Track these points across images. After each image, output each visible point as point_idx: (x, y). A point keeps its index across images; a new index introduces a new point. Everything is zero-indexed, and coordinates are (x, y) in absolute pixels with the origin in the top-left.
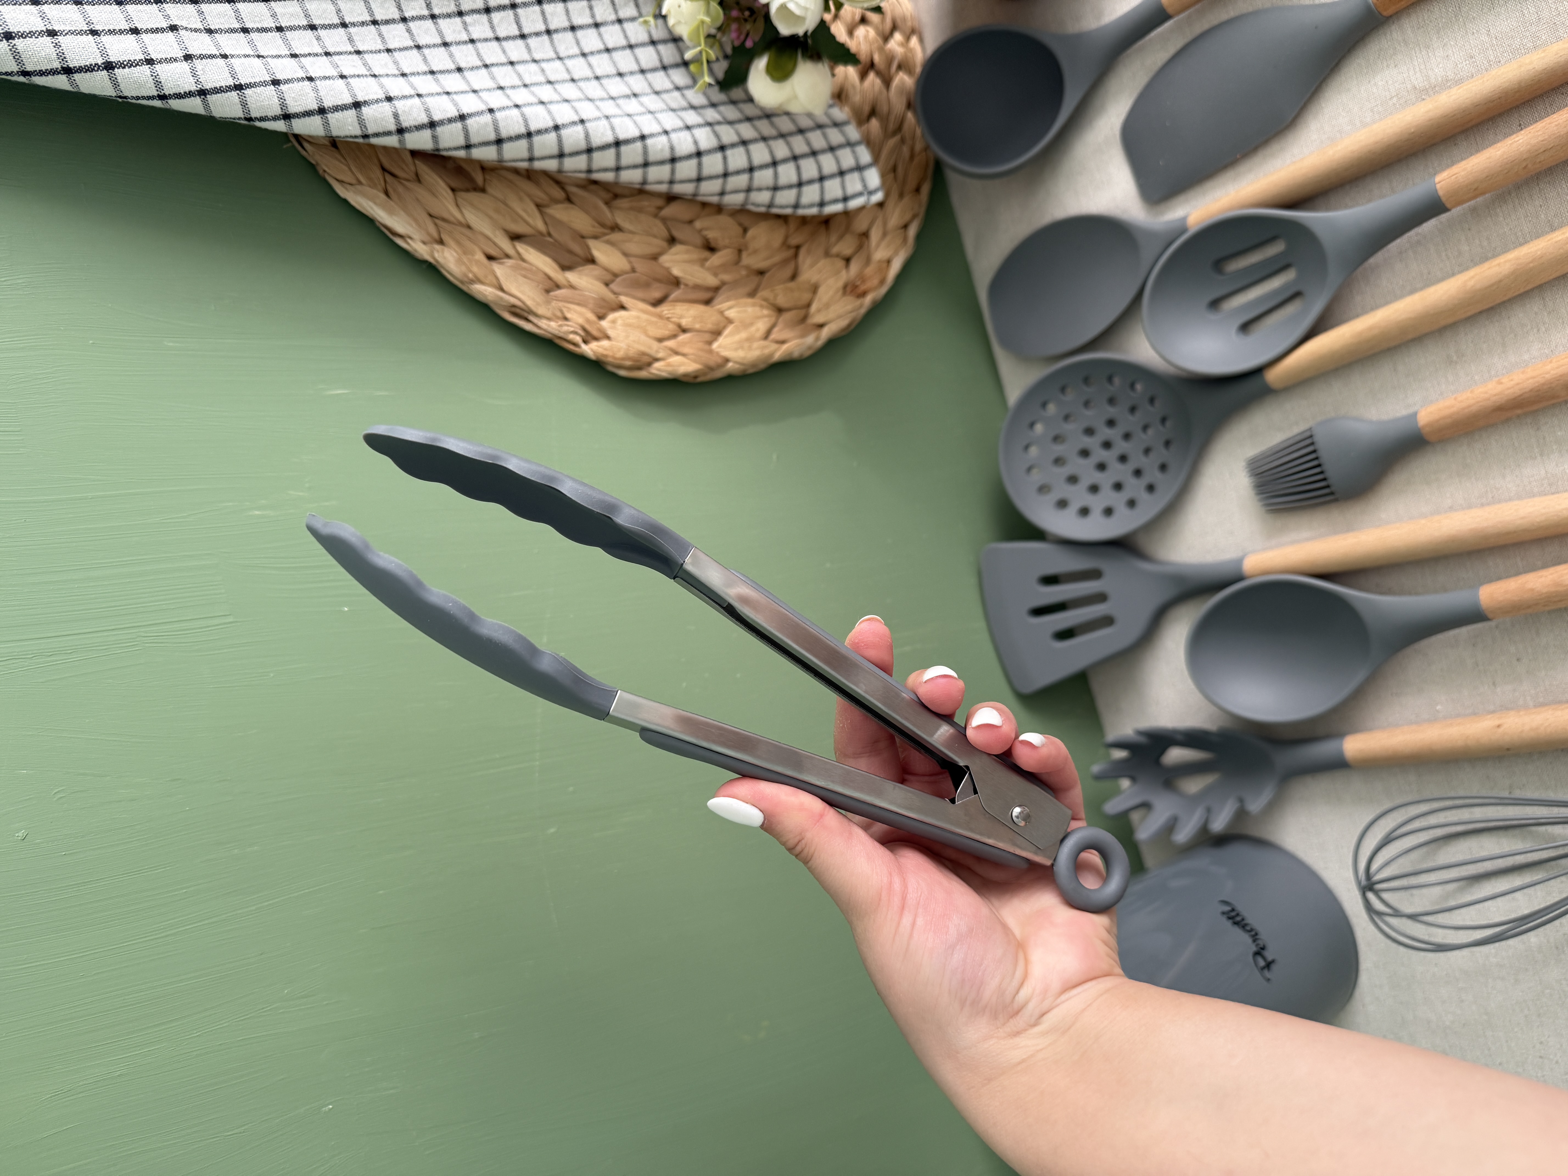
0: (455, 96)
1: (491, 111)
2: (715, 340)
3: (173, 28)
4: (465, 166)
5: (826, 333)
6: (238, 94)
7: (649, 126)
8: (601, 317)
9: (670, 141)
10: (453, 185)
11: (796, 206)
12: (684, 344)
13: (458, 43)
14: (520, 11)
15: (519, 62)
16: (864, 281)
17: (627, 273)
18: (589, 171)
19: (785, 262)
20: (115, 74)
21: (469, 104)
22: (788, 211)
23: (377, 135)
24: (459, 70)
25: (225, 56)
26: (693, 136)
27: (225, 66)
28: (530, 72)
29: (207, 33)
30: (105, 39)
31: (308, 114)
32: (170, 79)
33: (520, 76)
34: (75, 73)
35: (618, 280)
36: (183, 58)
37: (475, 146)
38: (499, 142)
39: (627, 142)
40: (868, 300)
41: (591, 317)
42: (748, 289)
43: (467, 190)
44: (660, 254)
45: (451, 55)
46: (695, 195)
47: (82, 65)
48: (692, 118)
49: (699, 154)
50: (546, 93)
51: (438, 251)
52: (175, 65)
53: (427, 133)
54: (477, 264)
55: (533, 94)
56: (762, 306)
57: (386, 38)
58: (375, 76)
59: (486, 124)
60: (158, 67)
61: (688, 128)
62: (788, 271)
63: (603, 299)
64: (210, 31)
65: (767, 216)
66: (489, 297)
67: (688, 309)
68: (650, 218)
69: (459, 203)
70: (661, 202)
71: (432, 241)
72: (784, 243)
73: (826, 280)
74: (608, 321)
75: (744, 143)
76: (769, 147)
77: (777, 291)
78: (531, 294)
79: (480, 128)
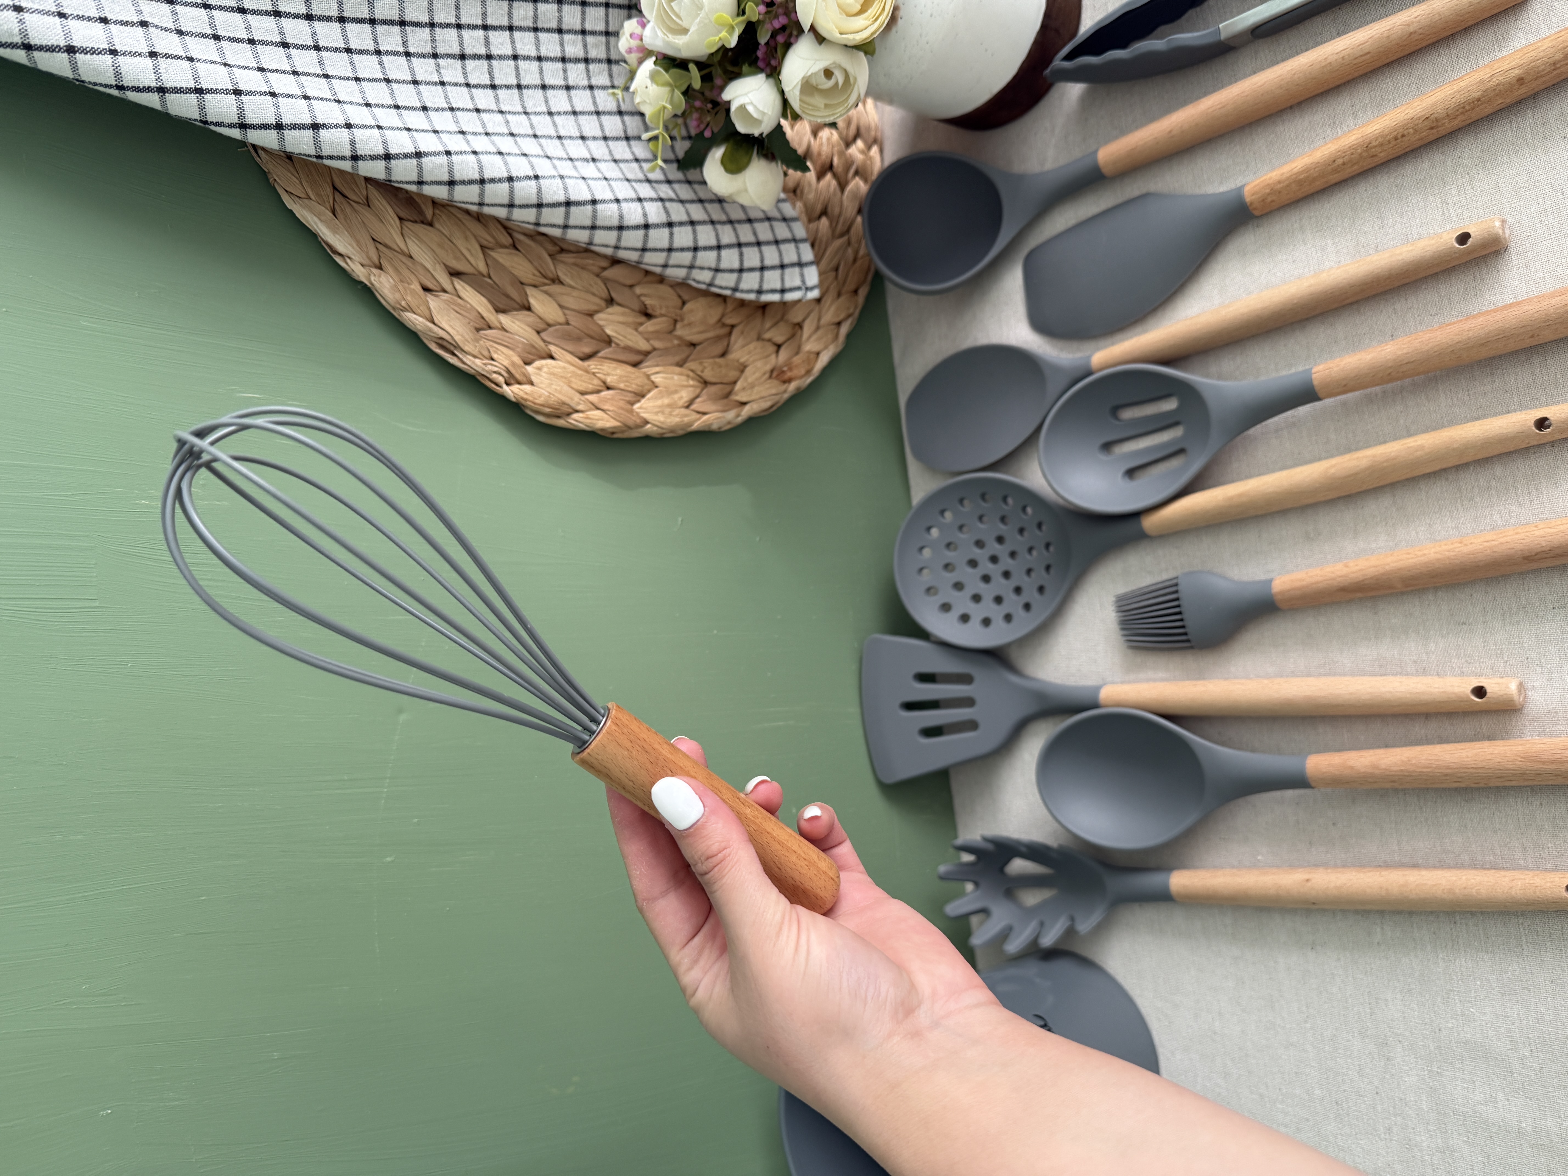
0: (415, 133)
1: (448, 153)
2: (639, 401)
3: (144, 24)
4: (415, 197)
5: (746, 412)
6: (197, 97)
7: (602, 192)
8: (527, 363)
9: (620, 209)
10: (402, 215)
11: (735, 289)
12: (606, 400)
13: (428, 83)
14: (494, 63)
15: (485, 111)
16: (790, 369)
17: (560, 324)
18: (537, 224)
19: (718, 338)
20: (75, 58)
21: (427, 143)
22: (728, 293)
23: (331, 157)
24: (425, 109)
25: (191, 59)
26: (643, 208)
27: (189, 68)
28: (494, 122)
29: (177, 33)
30: (72, 23)
31: (265, 127)
32: (131, 72)
33: (483, 124)
34: (36, 49)
35: (551, 329)
36: (147, 54)
37: (426, 183)
38: (451, 183)
39: (578, 203)
40: (792, 387)
41: (518, 361)
42: (677, 358)
43: (416, 222)
44: (597, 312)
45: (419, 94)
46: (639, 262)
47: (44, 44)
48: (645, 191)
49: (646, 226)
50: (506, 144)
51: (375, 275)
52: (138, 59)
53: (382, 164)
54: (412, 294)
55: (493, 143)
56: (688, 376)
57: (357, 67)
58: (339, 101)
59: (441, 165)
60: (121, 59)
61: (640, 200)
62: (719, 349)
63: (533, 346)
64: (180, 33)
65: (706, 294)
66: (419, 327)
67: (615, 369)
68: (592, 276)
69: (404, 232)
70: (604, 264)
71: (371, 264)
72: (720, 320)
73: (754, 361)
74: (534, 368)
75: (692, 223)
76: (716, 230)
77: (706, 365)
78: (461, 330)
79: (435, 168)
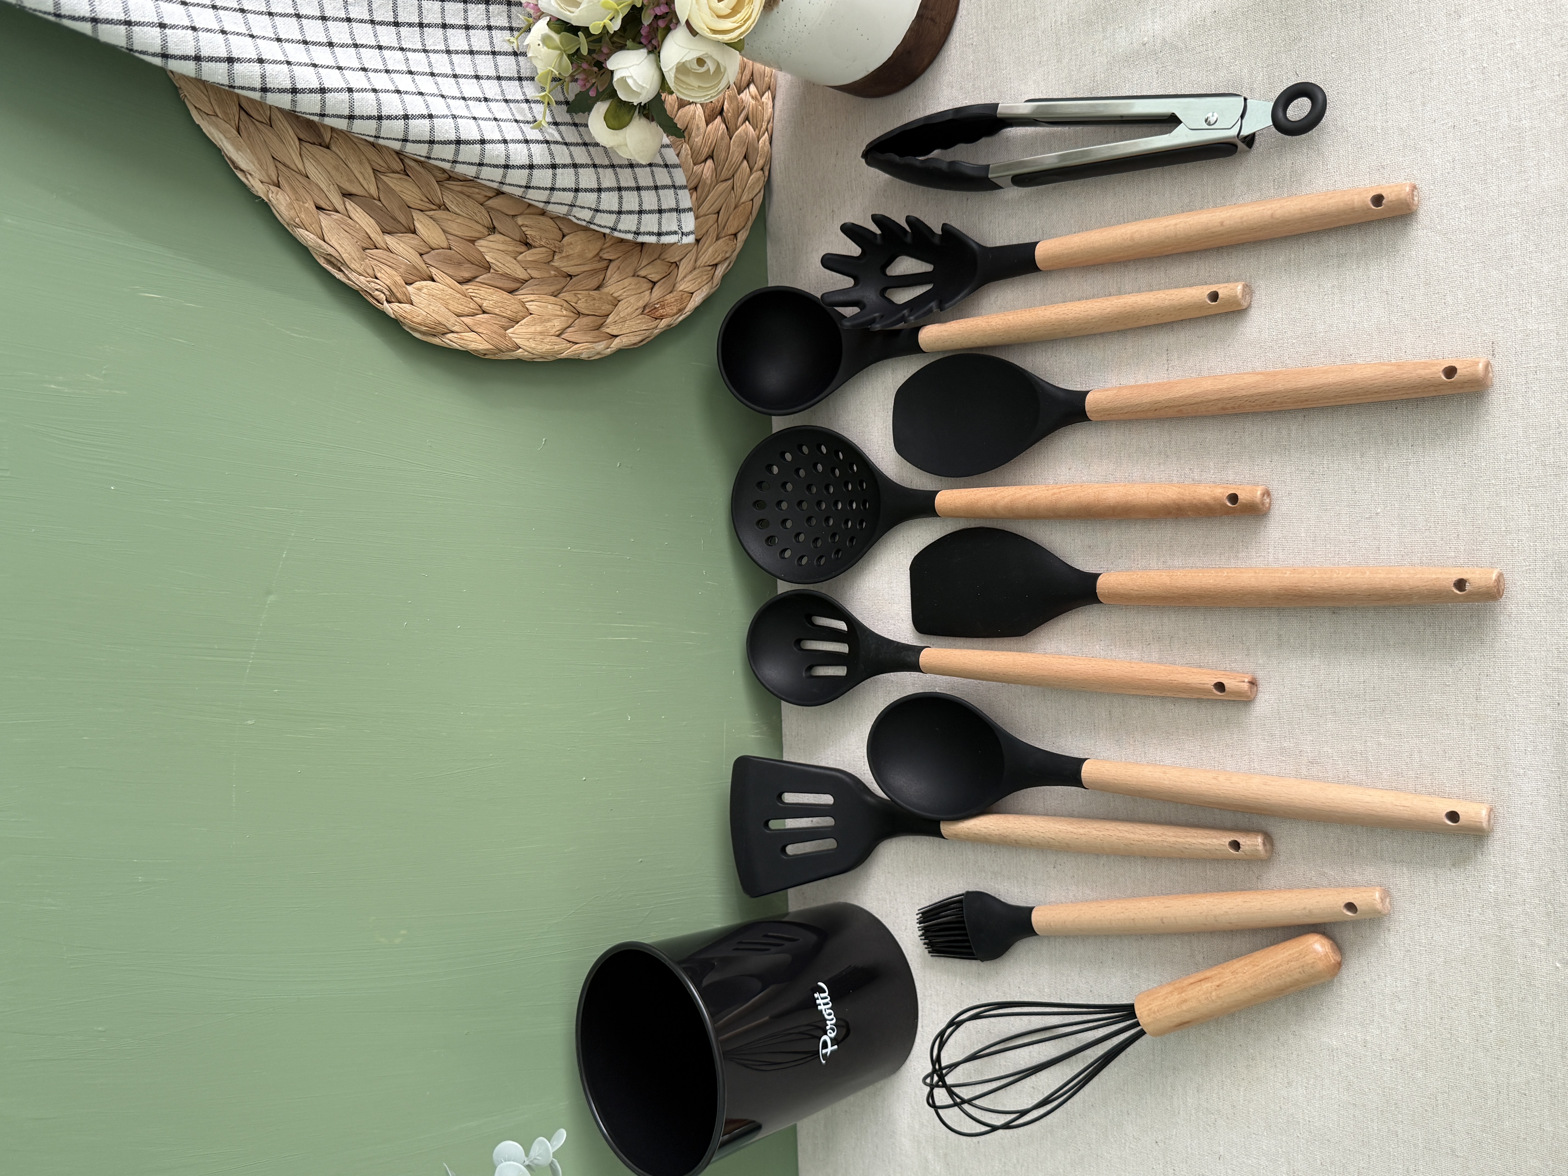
0: (320, 70)
1: (350, 90)
2: (513, 327)
4: (316, 125)
5: (616, 344)
6: (126, 28)
7: (491, 131)
8: (409, 283)
9: (507, 150)
10: (301, 137)
11: (614, 229)
12: (480, 323)
13: (335, 19)
15: (387, 48)
16: (663, 307)
17: (443, 248)
18: (429, 157)
19: (595, 272)
21: (332, 79)
22: (606, 231)
23: (243, 88)
24: (331, 44)
26: (529, 150)
28: (395, 60)
31: (185, 58)
32: (69, 2)
33: (384, 61)
35: (434, 253)
37: (328, 116)
38: (351, 117)
39: (468, 142)
40: (663, 323)
41: (400, 281)
42: (552, 289)
43: (313, 144)
44: (479, 239)
45: (326, 30)
46: (522, 197)
48: (533, 134)
49: (531, 167)
50: (404, 82)
51: (273, 192)
53: (289, 96)
54: (305, 211)
55: (392, 80)
56: (562, 306)
58: (252, 36)
59: (343, 101)
61: (527, 141)
62: (595, 282)
63: (415, 268)
65: (586, 229)
66: (310, 243)
67: (492, 294)
68: (477, 205)
69: (302, 152)
70: (490, 195)
71: (270, 181)
72: (598, 254)
73: (628, 296)
74: (414, 288)
75: (575, 166)
76: (597, 174)
77: (580, 296)
78: (348, 248)
79: (337, 102)
